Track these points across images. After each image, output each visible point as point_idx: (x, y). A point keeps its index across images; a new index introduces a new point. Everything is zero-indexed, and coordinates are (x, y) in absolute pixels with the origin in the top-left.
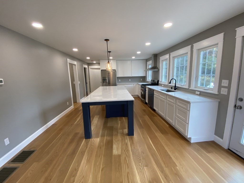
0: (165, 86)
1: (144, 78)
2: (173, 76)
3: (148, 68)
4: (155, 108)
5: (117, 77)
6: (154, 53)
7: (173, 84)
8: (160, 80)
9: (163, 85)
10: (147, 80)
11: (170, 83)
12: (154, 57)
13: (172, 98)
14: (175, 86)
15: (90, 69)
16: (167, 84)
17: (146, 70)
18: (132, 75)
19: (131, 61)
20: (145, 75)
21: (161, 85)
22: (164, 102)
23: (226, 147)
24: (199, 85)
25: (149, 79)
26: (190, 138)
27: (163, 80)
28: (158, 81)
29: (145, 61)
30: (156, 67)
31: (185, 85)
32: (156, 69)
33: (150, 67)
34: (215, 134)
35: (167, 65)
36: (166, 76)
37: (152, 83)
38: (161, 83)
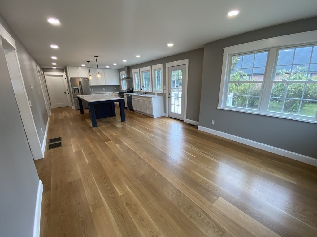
0: (138, 92)
1: (118, 87)
2: (143, 85)
3: (121, 78)
4: (134, 108)
5: (91, 86)
6: (127, 66)
7: (143, 91)
8: (134, 89)
9: (137, 92)
10: (122, 89)
11: (142, 90)
12: (127, 68)
13: (144, 98)
14: (145, 92)
15: (45, 76)
16: (140, 91)
17: (120, 80)
18: (106, 83)
19: (103, 69)
20: (119, 84)
21: (136, 92)
22: (139, 102)
23: (168, 117)
24: (157, 90)
25: (124, 87)
26: (154, 116)
27: (136, 88)
28: (133, 89)
29: (118, 70)
30: (130, 77)
31: (150, 91)
32: (129, 78)
33: (123, 77)
34: (164, 113)
35: (138, 77)
36: (138, 85)
37: (127, 91)
38: (136, 91)
